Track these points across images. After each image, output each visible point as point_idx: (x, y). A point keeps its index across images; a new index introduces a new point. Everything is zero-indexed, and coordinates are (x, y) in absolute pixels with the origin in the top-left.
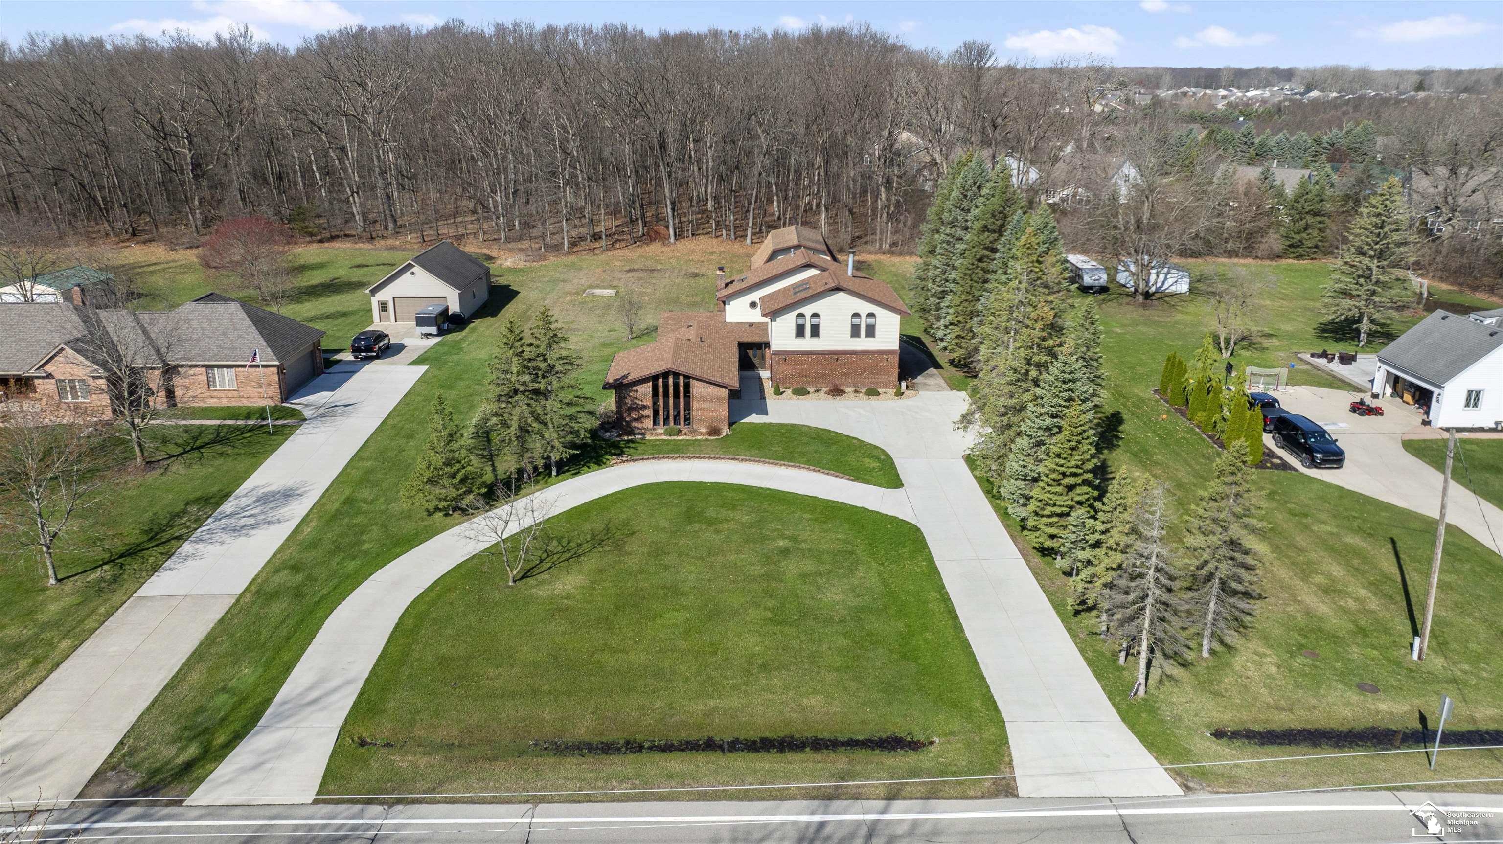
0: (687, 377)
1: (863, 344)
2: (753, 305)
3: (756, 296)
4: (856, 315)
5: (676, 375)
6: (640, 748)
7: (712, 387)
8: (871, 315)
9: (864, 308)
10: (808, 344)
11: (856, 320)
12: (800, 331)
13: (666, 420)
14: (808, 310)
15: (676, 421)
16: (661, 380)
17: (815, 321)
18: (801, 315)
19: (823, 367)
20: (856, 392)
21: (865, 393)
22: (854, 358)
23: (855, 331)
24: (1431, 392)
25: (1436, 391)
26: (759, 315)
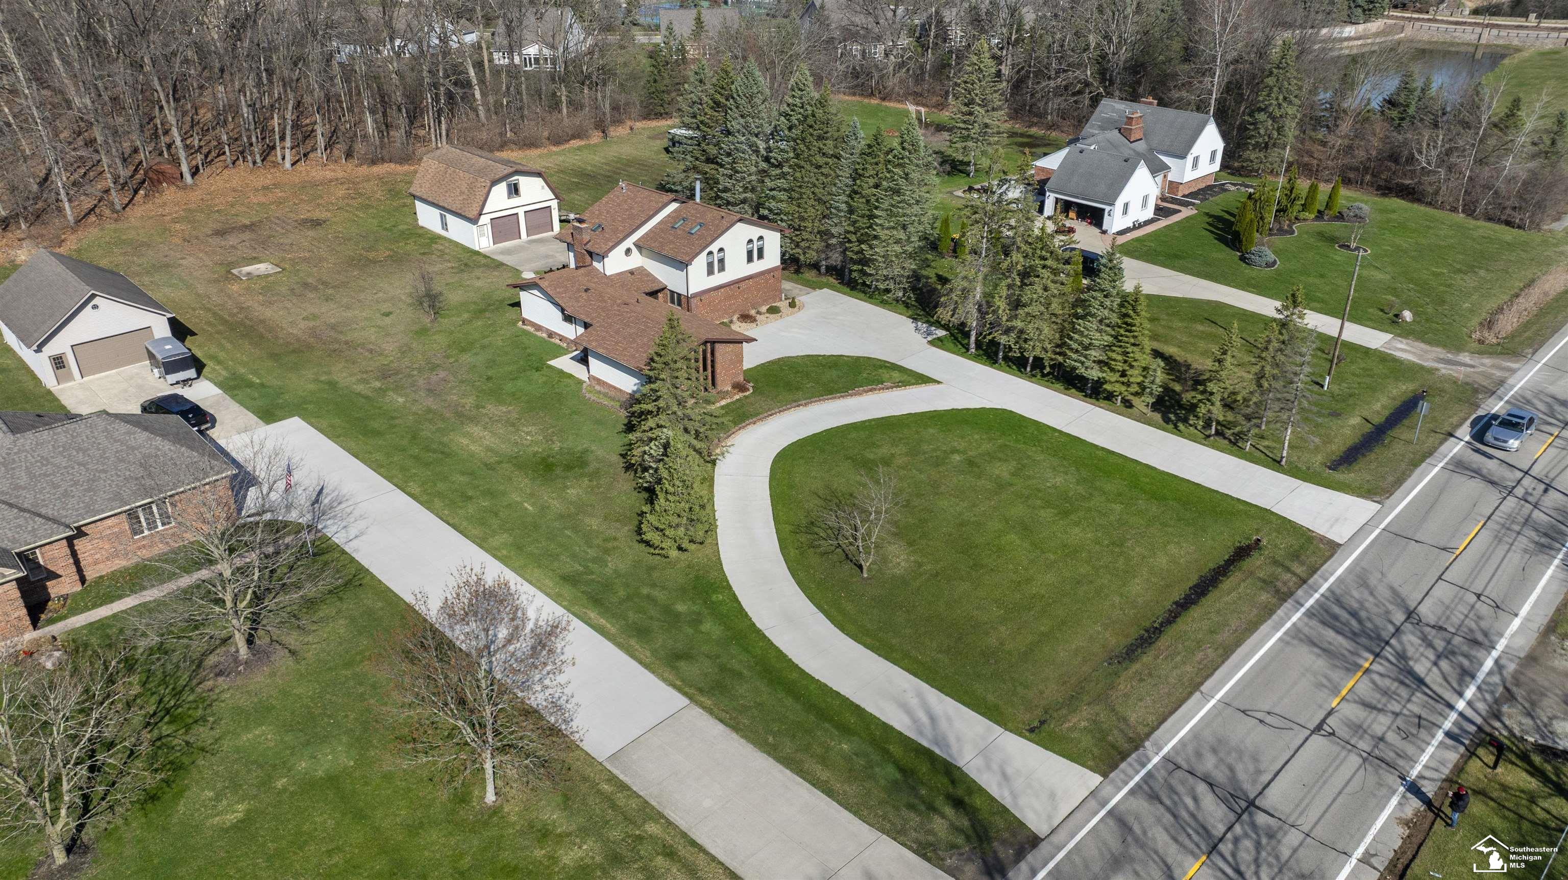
0: (713, 343)
1: (758, 266)
2: (628, 252)
3: (629, 243)
4: (749, 241)
7: (731, 345)
8: (760, 238)
9: (754, 232)
10: (719, 279)
11: (750, 246)
12: (710, 272)
14: (714, 247)
17: (721, 255)
18: (710, 253)
19: (730, 298)
20: (760, 312)
21: (768, 313)
22: (751, 282)
23: (750, 259)
24: (1103, 210)
25: (1107, 208)
26: (637, 260)
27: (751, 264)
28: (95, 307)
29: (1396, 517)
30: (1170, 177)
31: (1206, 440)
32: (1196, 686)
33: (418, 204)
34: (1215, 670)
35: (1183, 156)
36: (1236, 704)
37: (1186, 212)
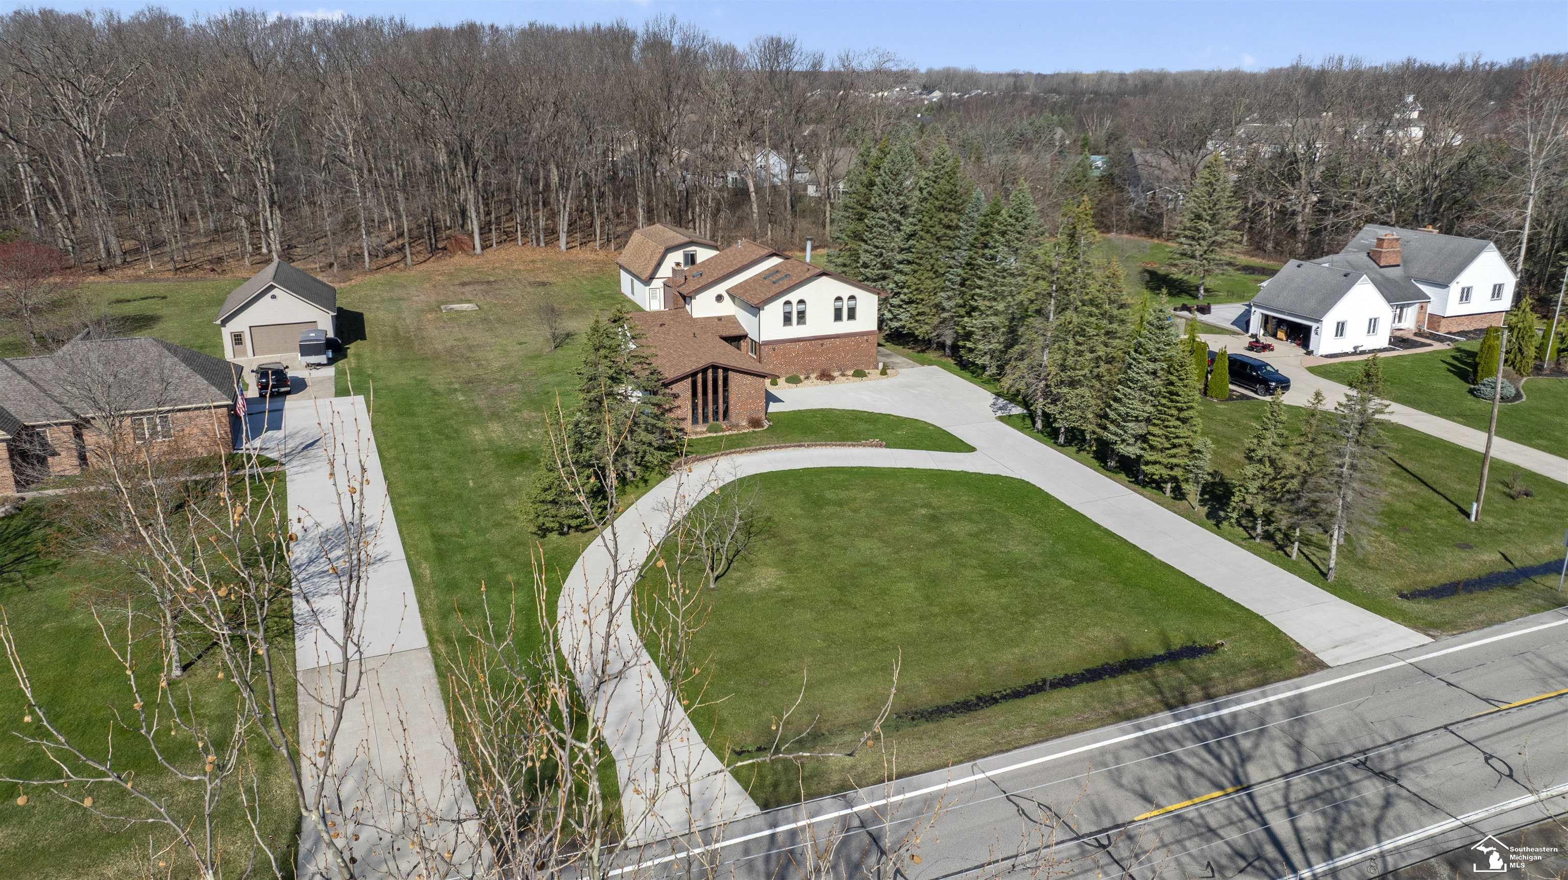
0: (726, 370)
1: (846, 327)
2: (719, 298)
3: (722, 288)
4: (839, 299)
5: (715, 368)
6: (995, 701)
7: (750, 378)
8: (852, 298)
9: (846, 290)
10: (795, 331)
11: (839, 304)
12: (787, 319)
13: (705, 419)
14: (794, 297)
15: (716, 418)
16: (700, 376)
17: (801, 307)
18: (788, 303)
19: (811, 353)
20: (843, 375)
21: (854, 375)
22: (838, 341)
23: (838, 316)
24: (1309, 328)
25: (1314, 325)
26: (728, 308)
27: (838, 323)
28: (274, 297)
29: (1445, 655)
30: (1430, 309)
31: (1247, 541)
32: (973, 757)
33: (622, 272)
34: (1015, 748)
35: (1444, 286)
36: (1003, 786)
37: (1437, 346)
